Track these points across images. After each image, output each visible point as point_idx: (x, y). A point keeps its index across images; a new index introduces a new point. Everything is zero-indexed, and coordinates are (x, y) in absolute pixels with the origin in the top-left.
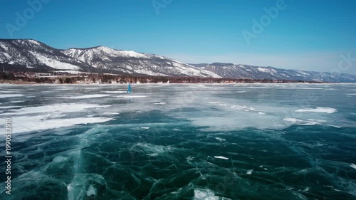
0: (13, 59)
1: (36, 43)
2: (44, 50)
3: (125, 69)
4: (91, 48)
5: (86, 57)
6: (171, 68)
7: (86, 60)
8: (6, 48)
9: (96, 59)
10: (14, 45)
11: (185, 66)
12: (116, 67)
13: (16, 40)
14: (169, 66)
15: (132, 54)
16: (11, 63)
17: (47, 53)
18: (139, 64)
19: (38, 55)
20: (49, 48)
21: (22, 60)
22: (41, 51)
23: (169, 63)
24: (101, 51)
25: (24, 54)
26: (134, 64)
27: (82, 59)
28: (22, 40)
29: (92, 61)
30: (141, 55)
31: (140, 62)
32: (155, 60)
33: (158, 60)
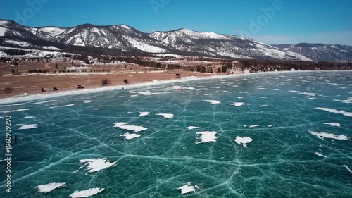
0: (111, 43)
1: (127, 28)
2: (134, 34)
3: (209, 51)
4: (174, 31)
5: (170, 39)
6: (254, 49)
7: (170, 43)
8: (105, 34)
9: (179, 42)
10: (111, 31)
11: (268, 47)
12: (199, 50)
13: (112, 26)
14: (252, 47)
15: (213, 35)
16: (110, 47)
17: (137, 37)
18: (221, 46)
19: (130, 39)
20: (138, 32)
21: (118, 44)
22: (132, 35)
23: (251, 44)
24: (184, 34)
25: (119, 39)
26: (216, 46)
27: (166, 41)
28: (117, 26)
29: (176, 44)
30: (222, 37)
31: (222, 43)
32: (236, 41)
33: (239, 41)
